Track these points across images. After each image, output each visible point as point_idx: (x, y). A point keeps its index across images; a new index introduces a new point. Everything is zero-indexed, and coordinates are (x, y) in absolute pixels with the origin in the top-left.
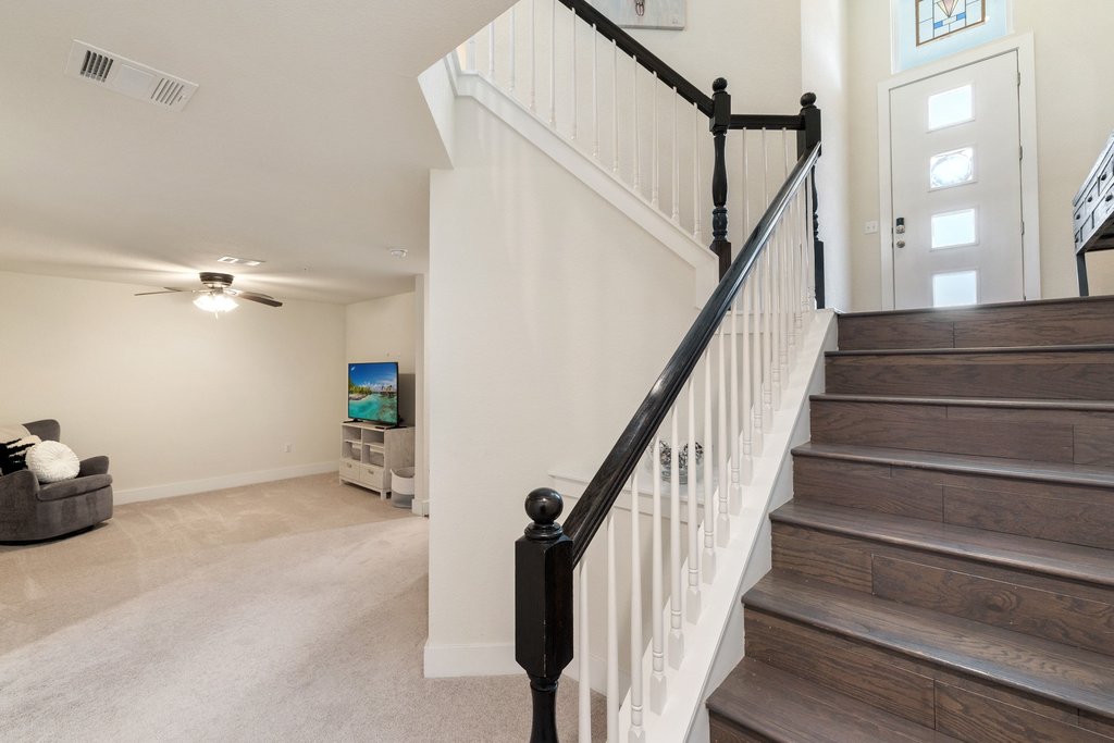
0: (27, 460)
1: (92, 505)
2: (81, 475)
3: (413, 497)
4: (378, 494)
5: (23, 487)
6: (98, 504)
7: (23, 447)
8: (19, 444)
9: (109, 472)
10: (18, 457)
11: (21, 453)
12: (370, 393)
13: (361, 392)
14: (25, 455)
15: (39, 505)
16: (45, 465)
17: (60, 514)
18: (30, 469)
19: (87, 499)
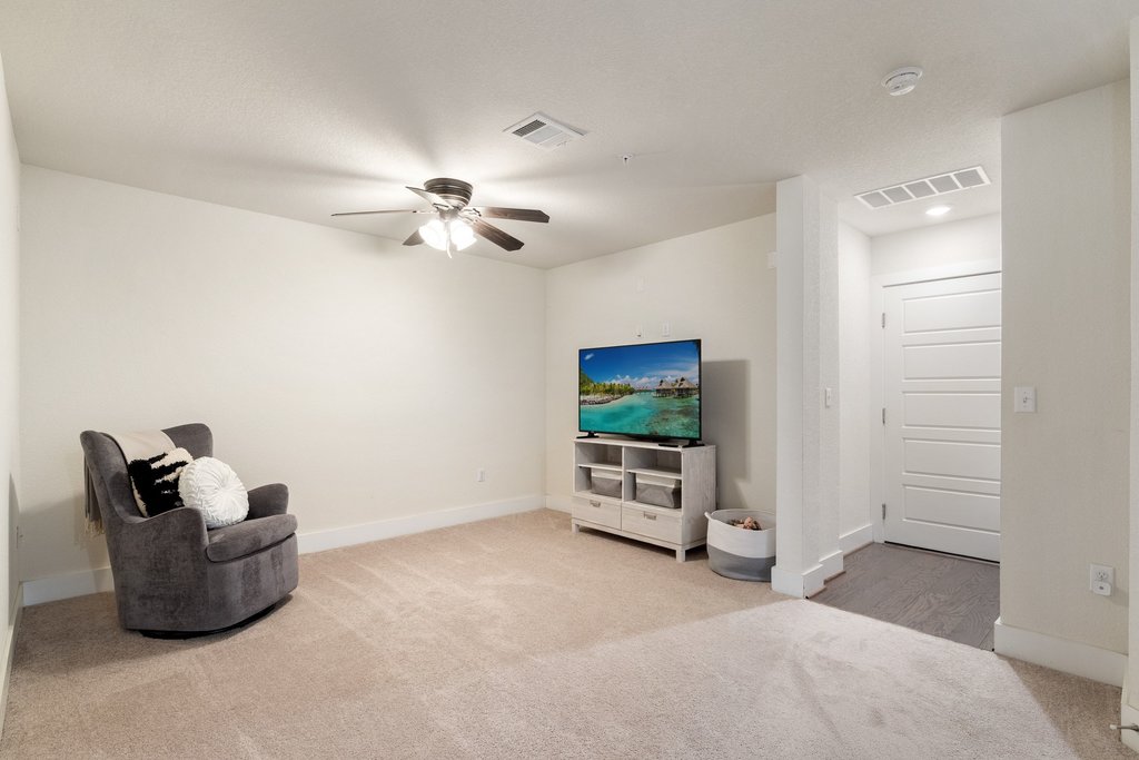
0: (182, 489)
1: (278, 567)
2: (251, 516)
3: (772, 561)
4: (672, 553)
5: (184, 538)
6: (285, 564)
7: (173, 468)
8: (166, 462)
9: (290, 510)
10: (166, 485)
11: (170, 477)
12: (632, 392)
13: (610, 391)
14: (177, 480)
15: (210, 570)
16: (208, 498)
17: (239, 584)
18: (188, 503)
19: (273, 557)
